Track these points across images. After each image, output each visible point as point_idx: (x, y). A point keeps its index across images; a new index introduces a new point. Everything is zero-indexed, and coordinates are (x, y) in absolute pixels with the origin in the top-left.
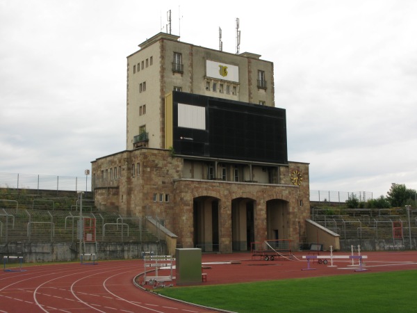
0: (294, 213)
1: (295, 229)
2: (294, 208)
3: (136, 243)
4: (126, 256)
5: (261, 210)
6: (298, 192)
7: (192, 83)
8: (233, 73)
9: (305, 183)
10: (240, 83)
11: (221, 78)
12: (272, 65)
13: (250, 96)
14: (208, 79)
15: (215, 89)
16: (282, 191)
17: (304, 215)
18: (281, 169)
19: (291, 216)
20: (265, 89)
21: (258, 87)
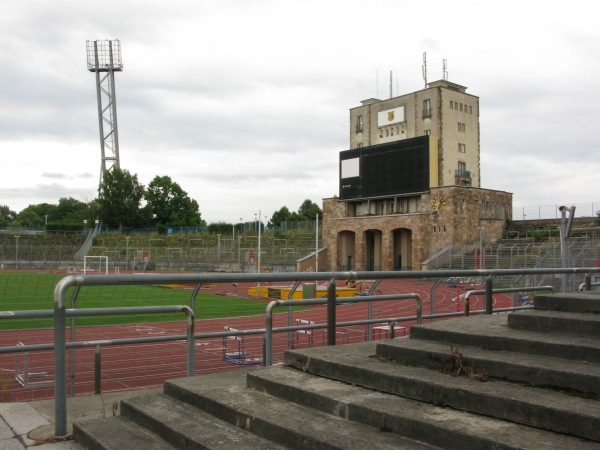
0: (415, 240)
1: (417, 256)
2: (416, 236)
5: (386, 238)
6: (440, 218)
7: (370, 136)
8: (399, 114)
9: (449, 208)
10: (405, 121)
11: (390, 123)
12: (439, 88)
13: (416, 131)
14: (380, 128)
15: (388, 135)
16: (405, 220)
17: (447, 241)
18: (423, 197)
19: (413, 244)
20: (430, 117)
21: (424, 117)
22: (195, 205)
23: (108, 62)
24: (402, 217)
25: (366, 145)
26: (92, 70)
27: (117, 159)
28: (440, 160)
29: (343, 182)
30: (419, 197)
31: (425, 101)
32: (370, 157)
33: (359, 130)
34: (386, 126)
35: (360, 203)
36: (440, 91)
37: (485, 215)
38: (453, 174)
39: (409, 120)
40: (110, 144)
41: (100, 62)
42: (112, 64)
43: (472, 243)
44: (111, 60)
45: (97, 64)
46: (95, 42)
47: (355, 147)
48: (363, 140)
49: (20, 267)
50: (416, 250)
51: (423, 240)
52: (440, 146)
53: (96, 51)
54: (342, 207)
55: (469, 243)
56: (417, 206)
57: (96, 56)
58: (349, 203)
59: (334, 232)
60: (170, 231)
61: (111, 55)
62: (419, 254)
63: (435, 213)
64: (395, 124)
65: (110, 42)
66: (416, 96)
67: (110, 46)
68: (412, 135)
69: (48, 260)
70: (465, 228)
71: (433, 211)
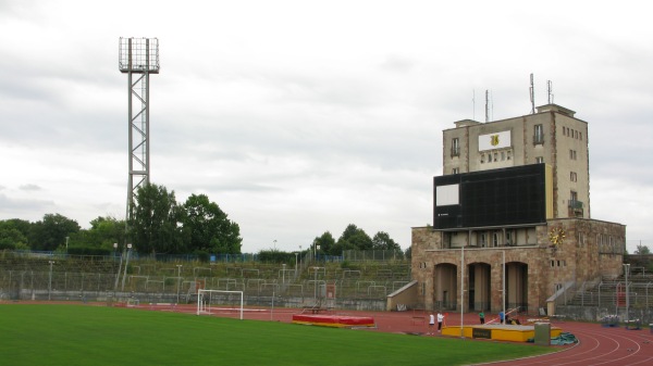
0: (532, 275)
1: (534, 293)
2: (533, 270)
3: (367, 300)
4: (358, 308)
5: (495, 273)
6: (559, 252)
7: (468, 161)
8: (505, 139)
9: (569, 241)
10: (512, 147)
11: (493, 147)
12: (552, 113)
13: (525, 157)
14: (481, 153)
15: (490, 160)
16: (519, 254)
17: (568, 276)
18: (538, 229)
19: (529, 279)
20: (543, 143)
21: (535, 144)
22: (235, 228)
23: (144, 63)
24: (516, 250)
25: (463, 170)
26: (123, 71)
27: (146, 174)
28: (555, 189)
29: (438, 210)
30: (534, 228)
31: (536, 126)
32: (472, 184)
33: (454, 154)
34: (488, 151)
35: (456, 233)
36: (554, 116)
37: (604, 248)
38: (566, 204)
39: (516, 145)
40: (140, 157)
41: (134, 63)
42: (148, 66)
43: (593, 279)
44: (148, 61)
45: (130, 65)
46: (130, 40)
47: (450, 173)
48: (460, 165)
49: (54, 298)
50: (533, 286)
51: (541, 275)
52: (554, 175)
53: (130, 50)
54: (437, 237)
55: (589, 278)
56: (527, 238)
57: (130, 55)
58: (445, 233)
59: (430, 265)
60: (213, 258)
61: (148, 55)
62: (537, 290)
63: (553, 246)
64: (501, 149)
65: (148, 40)
66: (525, 121)
67: (148, 45)
68: (520, 163)
69: (84, 290)
70: (585, 263)
71: (550, 244)
